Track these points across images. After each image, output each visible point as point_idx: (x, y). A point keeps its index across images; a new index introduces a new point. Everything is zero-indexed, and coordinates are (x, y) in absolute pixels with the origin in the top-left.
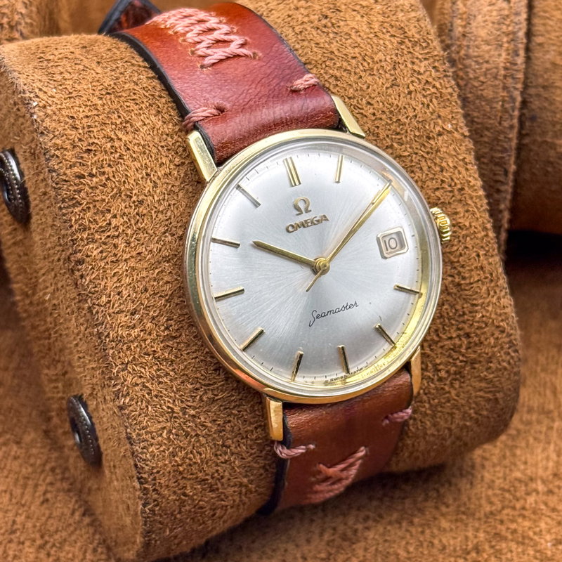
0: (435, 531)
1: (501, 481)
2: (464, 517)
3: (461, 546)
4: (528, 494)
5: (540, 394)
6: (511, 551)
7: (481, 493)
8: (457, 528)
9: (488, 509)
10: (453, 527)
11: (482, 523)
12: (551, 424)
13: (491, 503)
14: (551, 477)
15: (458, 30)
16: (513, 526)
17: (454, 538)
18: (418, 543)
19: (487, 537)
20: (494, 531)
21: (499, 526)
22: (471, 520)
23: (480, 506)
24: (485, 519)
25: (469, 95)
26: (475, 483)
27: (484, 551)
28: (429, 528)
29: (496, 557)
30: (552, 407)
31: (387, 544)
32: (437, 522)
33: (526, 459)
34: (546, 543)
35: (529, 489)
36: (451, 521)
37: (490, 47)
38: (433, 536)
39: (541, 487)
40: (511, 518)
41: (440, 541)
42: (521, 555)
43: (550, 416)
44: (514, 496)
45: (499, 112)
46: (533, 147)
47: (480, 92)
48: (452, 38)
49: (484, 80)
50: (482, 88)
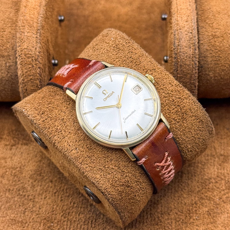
0: (182, 198)
1: (201, 180)
2: (191, 193)
3: (191, 203)
4: (210, 183)
5: (210, 150)
7: (195, 184)
8: (189, 197)
9: (198, 189)
10: (188, 196)
11: (196, 194)
12: (215, 160)
13: (199, 188)
14: (216, 177)
15: (177, 44)
16: (206, 195)
17: (188, 200)
18: (177, 203)
19: (198, 199)
20: (200, 197)
21: (202, 195)
22: (193, 194)
23: (195, 189)
25: (182, 64)
26: (193, 182)
27: (198, 203)
28: (180, 197)
29: (202, 205)
30: (214, 154)
31: (168, 204)
32: (182, 195)
33: (208, 172)
34: (217, 199)
35: (210, 182)
36: (187, 195)
37: (187, 48)
38: (182, 200)
39: (213, 181)
40: (205, 192)
41: (184, 202)
42: (209, 204)
43: (214, 157)
44: (206, 185)
45: (191, 68)
46: (202, 76)
47: (185, 63)
48: (175, 46)
49: (186, 59)
50: (186, 61)
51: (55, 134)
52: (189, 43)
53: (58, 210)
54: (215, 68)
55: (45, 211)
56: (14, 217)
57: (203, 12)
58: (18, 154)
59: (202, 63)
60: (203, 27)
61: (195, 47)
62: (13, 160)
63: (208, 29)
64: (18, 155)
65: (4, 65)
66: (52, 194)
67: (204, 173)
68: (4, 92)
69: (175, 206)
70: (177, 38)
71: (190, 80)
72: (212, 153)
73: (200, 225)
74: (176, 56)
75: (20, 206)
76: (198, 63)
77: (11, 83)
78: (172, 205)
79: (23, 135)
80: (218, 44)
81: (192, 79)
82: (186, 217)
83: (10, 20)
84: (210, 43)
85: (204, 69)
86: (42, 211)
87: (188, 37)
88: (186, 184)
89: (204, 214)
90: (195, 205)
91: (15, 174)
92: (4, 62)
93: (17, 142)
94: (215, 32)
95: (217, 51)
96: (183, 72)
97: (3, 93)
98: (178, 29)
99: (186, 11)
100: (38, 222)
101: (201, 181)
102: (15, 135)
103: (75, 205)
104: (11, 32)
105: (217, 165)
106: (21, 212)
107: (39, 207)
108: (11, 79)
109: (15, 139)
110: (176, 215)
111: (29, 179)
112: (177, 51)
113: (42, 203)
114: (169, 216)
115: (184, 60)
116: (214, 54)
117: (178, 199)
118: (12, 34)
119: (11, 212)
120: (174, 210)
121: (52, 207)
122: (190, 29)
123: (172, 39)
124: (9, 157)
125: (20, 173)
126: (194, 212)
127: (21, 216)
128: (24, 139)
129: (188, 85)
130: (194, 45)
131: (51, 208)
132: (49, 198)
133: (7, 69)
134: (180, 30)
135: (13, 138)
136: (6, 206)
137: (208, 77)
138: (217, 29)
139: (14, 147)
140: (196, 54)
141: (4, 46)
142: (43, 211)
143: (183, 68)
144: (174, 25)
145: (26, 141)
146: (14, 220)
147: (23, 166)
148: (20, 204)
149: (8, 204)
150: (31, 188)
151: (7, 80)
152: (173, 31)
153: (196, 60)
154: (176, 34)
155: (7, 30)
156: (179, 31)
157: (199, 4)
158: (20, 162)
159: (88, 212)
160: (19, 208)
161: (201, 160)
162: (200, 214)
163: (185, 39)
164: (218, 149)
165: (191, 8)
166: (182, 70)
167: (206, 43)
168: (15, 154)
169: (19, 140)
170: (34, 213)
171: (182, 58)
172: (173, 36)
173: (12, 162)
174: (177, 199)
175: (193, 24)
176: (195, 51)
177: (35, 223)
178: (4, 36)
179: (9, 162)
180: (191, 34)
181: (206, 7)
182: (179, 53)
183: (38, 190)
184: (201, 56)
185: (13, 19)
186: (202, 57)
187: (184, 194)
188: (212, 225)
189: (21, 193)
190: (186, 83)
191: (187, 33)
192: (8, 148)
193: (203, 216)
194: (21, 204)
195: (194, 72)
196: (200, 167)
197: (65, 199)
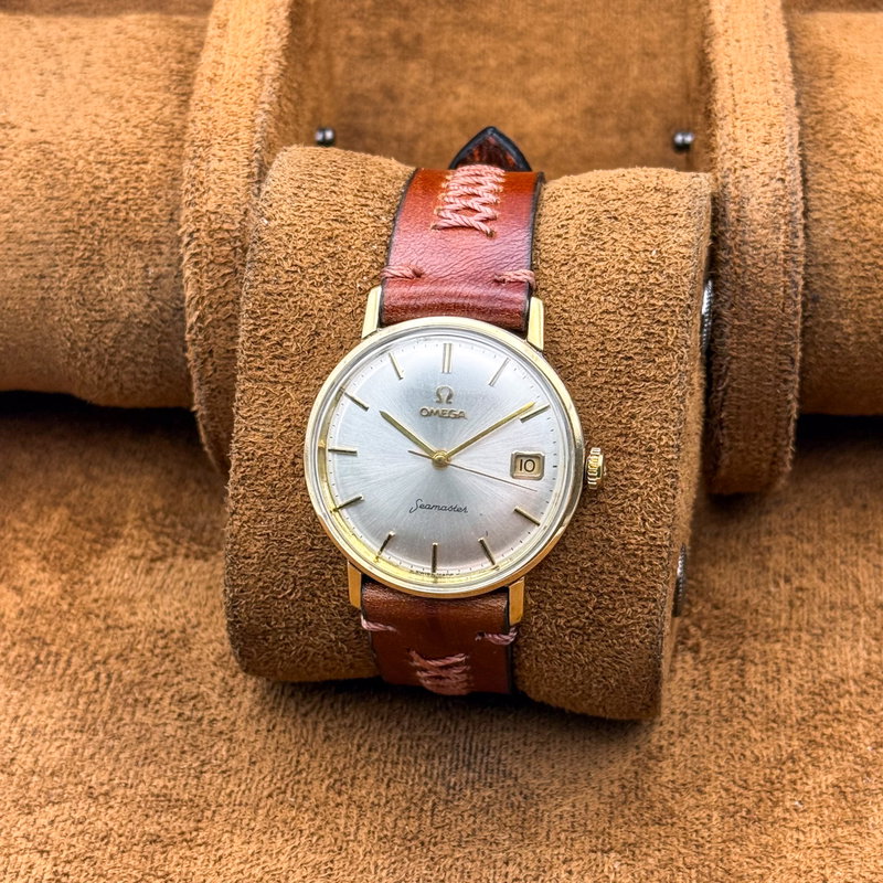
1: (810, 684)
2: (775, 725)
3: (775, 757)
4: (840, 696)
6: (830, 758)
7: (791, 698)
9: (799, 715)
10: (764, 737)
11: (795, 730)
13: (802, 709)
14: (863, 677)
16: (829, 731)
17: (766, 748)
19: (803, 745)
20: (808, 738)
21: (813, 733)
22: (783, 728)
23: (791, 712)
26: (782, 688)
27: (800, 759)
29: (814, 765)
34: (866, 747)
35: (842, 692)
36: (761, 731)
39: (853, 688)
40: (825, 723)
41: (752, 752)
44: (826, 700)
45: (781, 298)
46: (817, 329)
48: (725, 224)
49: (763, 266)
50: (762, 274)
52: (775, 214)
53: (316, 771)
54: (860, 305)
55: (270, 772)
56: (165, 787)
57: (819, 116)
58: (174, 587)
59: (817, 284)
60: (822, 166)
61: (795, 228)
62: (157, 607)
63: (839, 174)
64: (175, 592)
65: (138, 274)
66: (294, 717)
67: (820, 662)
68: (131, 368)
69: (720, 766)
70: (733, 195)
71: (775, 338)
72: (847, 599)
73: (808, 828)
74: (731, 256)
75: (183, 752)
76: (802, 283)
77: (159, 336)
78: (710, 761)
79: (191, 527)
80: (872, 223)
81: (784, 336)
82: (761, 800)
83: (162, 127)
84: (844, 218)
85: (822, 307)
86: (260, 772)
87: (769, 195)
88: (759, 695)
89: (821, 794)
90: (791, 765)
91: (166, 651)
92: (139, 264)
93: (168, 549)
94: (860, 184)
95: (868, 245)
96: (753, 310)
97: (126, 373)
98: (736, 166)
99: (763, 110)
100: (247, 804)
101: (810, 688)
102: (164, 526)
103: (375, 756)
104: (165, 166)
105: (867, 639)
106: (186, 771)
107: (251, 757)
108: (160, 323)
109: (163, 539)
110: (723, 793)
111: (213, 668)
112: (733, 239)
113: (258, 745)
114: (699, 797)
115: (754, 271)
116: (859, 257)
117: (732, 744)
118: (169, 171)
119: (154, 772)
120: (717, 779)
121: (295, 759)
122: (779, 167)
123: (717, 201)
124: (144, 596)
125: (181, 648)
126: (787, 787)
127: (188, 787)
128: (192, 539)
129: (768, 356)
130: (790, 222)
131: (290, 763)
132: (284, 732)
133: (148, 287)
134: (744, 171)
135: (157, 535)
136: (136, 753)
137: (838, 334)
138: (869, 172)
139: (158, 565)
140: (795, 250)
141: (140, 209)
142: (265, 772)
143: (754, 298)
144: (725, 153)
145: (201, 547)
146: (165, 796)
147: (193, 627)
148: (183, 747)
149: (144, 747)
150: (220, 696)
151: (145, 325)
152: (719, 174)
153: (798, 271)
154: (729, 183)
155: (152, 158)
156: (738, 172)
157: (807, 93)
158: (182, 611)
159: (420, 776)
160: (180, 761)
161: (811, 621)
162: (808, 792)
163: (762, 199)
164: (870, 585)
165: (779, 101)
166: (749, 304)
167: (832, 219)
168: (165, 587)
169: (178, 543)
170: (232, 778)
171: (749, 263)
173: (156, 611)
174: (726, 744)
175: (787, 152)
176: (795, 240)
177: (236, 808)
178: (144, 176)
179: (145, 614)
180: (779, 185)
181: (831, 102)
182: (740, 246)
183: (243, 706)
184: (814, 263)
185: (173, 125)
186: (816, 266)
187: (751, 728)
188: (852, 829)
189: (188, 713)
190: (763, 349)
191: (767, 182)
192: (137, 568)
193: (820, 799)
194: (186, 748)
195: (789, 310)
196: (806, 643)
197: (338, 734)
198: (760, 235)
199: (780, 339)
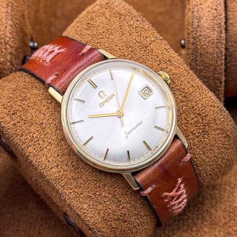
0: (202, 233)
1: (228, 208)
2: (214, 226)
7: (221, 214)
8: (211, 231)
9: (224, 221)
11: (222, 228)
13: (225, 219)
15: (196, 24)
16: (235, 228)
19: (224, 234)
20: (227, 231)
21: (229, 229)
22: (217, 227)
23: (220, 220)
24: (222, 226)
25: (202, 52)
26: (217, 210)
28: (200, 232)
32: (203, 229)
36: (208, 228)
37: (210, 31)
38: (202, 236)
40: (234, 225)
44: (235, 215)
45: (216, 58)
46: (232, 67)
47: (207, 50)
48: (193, 28)
49: (208, 45)
50: (208, 48)
51: (30, 144)
52: (213, 24)
59: (231, 50)
61: (221, 29)
67: (233, 199)
70: (196, 16)
71: (214, 74)
74: (195, 41)
76: (224, 51)
81: (217, 73)
85: (234, 59)
87: (211, 16)
96: (205, 63)
98: (198, 4)
101: (228, 209)
112: (196, 34)
117: (197, 234)
122: (214, 5)
123: (190, 18)
129: (211, 81)
130: (219, 27)
134: (201, 6)
140: (221, 38)
143: (204, 58)
152: (191, 7)
153: (222, 46)
154: (194, 11)
156: (198, 6)
161: (230, 181)
163: (208, 18)
166: (203, 60)
171: (203, 44)
172: (191, 13)
174: (194, 234)
176: (221, 34)
180: (215, 11)
182: (199, 37)
184: (230, 41)
187: (204, 227)
190: (208, 78)
191: (210, 10)
195: (219, 63)
196: (228, 191)
197: (44, 231)
198: (207, 32)
199: (216, 74)
